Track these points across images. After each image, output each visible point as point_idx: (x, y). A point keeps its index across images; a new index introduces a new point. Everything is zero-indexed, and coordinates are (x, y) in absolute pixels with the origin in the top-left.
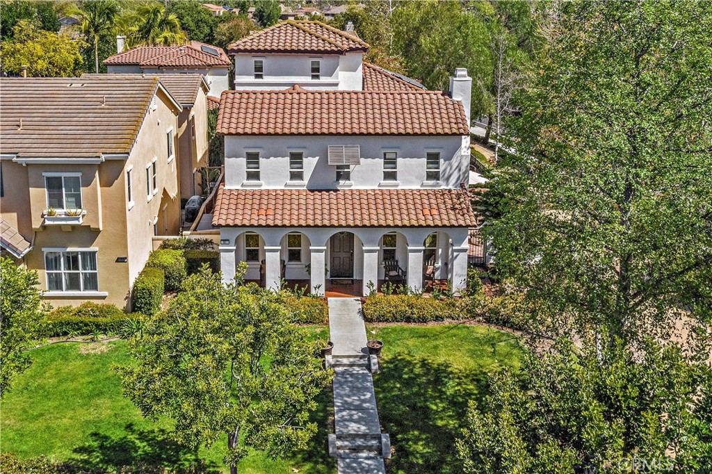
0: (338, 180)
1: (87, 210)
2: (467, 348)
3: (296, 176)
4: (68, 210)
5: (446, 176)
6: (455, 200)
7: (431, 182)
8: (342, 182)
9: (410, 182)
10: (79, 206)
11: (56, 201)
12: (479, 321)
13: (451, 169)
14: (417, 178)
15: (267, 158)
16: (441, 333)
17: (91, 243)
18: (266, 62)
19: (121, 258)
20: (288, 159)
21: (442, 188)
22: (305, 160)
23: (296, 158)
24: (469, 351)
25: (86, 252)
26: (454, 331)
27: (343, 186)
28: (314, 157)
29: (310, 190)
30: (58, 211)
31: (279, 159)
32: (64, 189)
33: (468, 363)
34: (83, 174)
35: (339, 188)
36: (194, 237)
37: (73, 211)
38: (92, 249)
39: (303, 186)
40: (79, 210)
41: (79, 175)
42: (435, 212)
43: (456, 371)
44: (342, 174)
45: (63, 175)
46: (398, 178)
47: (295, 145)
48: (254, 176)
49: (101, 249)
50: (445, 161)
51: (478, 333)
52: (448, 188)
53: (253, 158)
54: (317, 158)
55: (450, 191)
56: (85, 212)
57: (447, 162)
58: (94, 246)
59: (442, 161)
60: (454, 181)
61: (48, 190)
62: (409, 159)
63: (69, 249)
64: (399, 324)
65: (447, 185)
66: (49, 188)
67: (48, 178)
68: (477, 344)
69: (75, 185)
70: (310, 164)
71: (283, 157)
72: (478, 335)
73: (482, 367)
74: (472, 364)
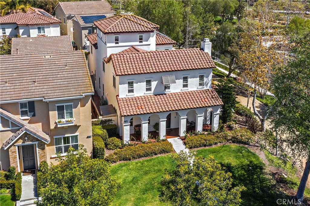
0: (165, 89)
1: (76, 118)
2: (233, 155)
3: (149, 89)
4: (68, 119)
5: (206, 84)
6: (212, 94)
7: (201, 87)
8: (167, 90)
9: (193, 87)
10: (72, 117)
11: (61, 116)
12: (230, 142)
13: (208, 81)
14: (195, 85)
15: (137, 83)
16: (220, 150)
17: (75, 132)
18: (120, 37)
19: (89, 136)
20: (145, 83)
21: (205, 89)
22: (152, 83)
23: (149, 82)
24: (234, 156)
25: (73, 136)
26: (223, 149)
27: (168, 92)
28: (156, 81)
29: (155, 95)
30: (63, 120)
31: (142, 83)
32: (65, 110)
33: (236, 162)
34: (74, 103)
35: (166, 93)
36: (104, 119)
37: (70, 119)
38: (76, 134)
39: (151, 93)
40: (72, 119)
41: (72, 103)
42: (206, 100)
43: (234, 166)
44: (167, 87)
45: (65, 104)
46: (188, 86)
47: (148, 77)
48: (131, 91)
49: (80, 134)
50: (206, 78)
51: (232, 148)
52: (207, 89)
53: (131, 84)
54: (157, 81)
55: (208, 90)
56: (74, 119)
57: (207, 78)
58: (77, 133)
59: (205, 78)
60: (209, 85)
61: (58, 112)
62: (192, 79)
63: (66, 136)
64: (202, 148)
65: (207, 87)
66: (58, 111)
67: (58, 107)
68: (236, 153)
69: (70, 108)
70: (154, 84)
71: (143, 82)
72: (233, 149)
73: (242, 163)
74: (238, 162)
